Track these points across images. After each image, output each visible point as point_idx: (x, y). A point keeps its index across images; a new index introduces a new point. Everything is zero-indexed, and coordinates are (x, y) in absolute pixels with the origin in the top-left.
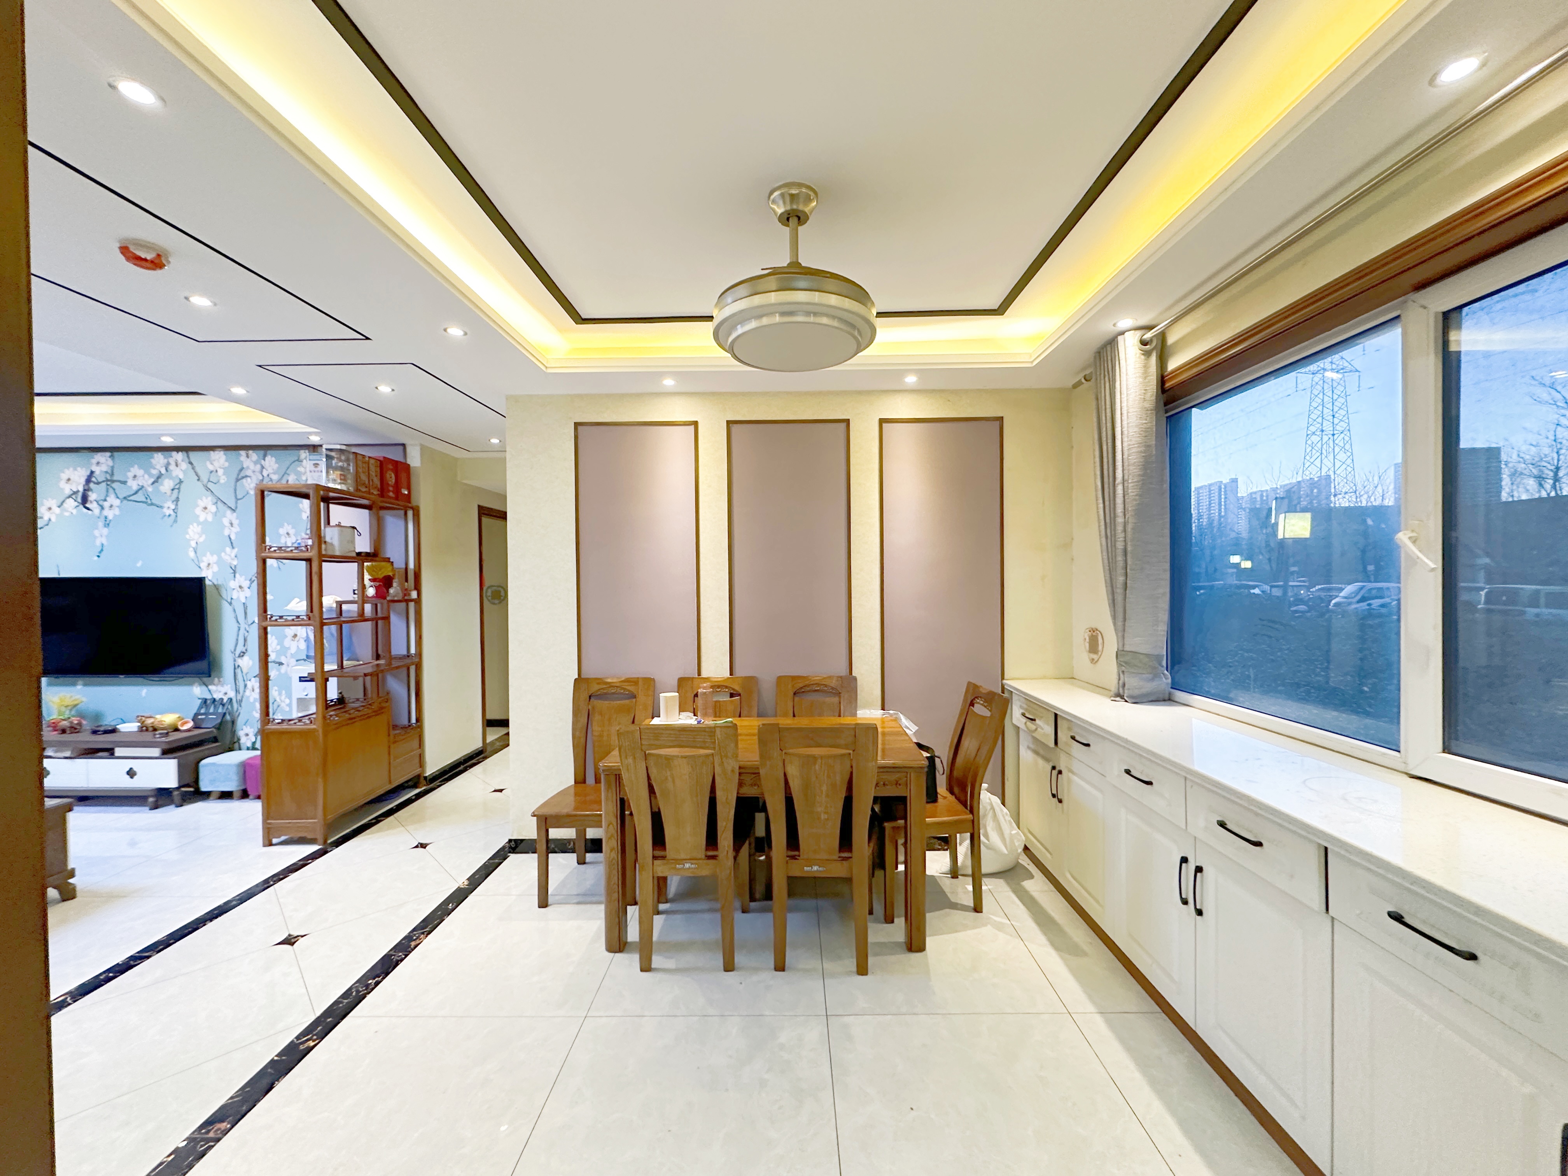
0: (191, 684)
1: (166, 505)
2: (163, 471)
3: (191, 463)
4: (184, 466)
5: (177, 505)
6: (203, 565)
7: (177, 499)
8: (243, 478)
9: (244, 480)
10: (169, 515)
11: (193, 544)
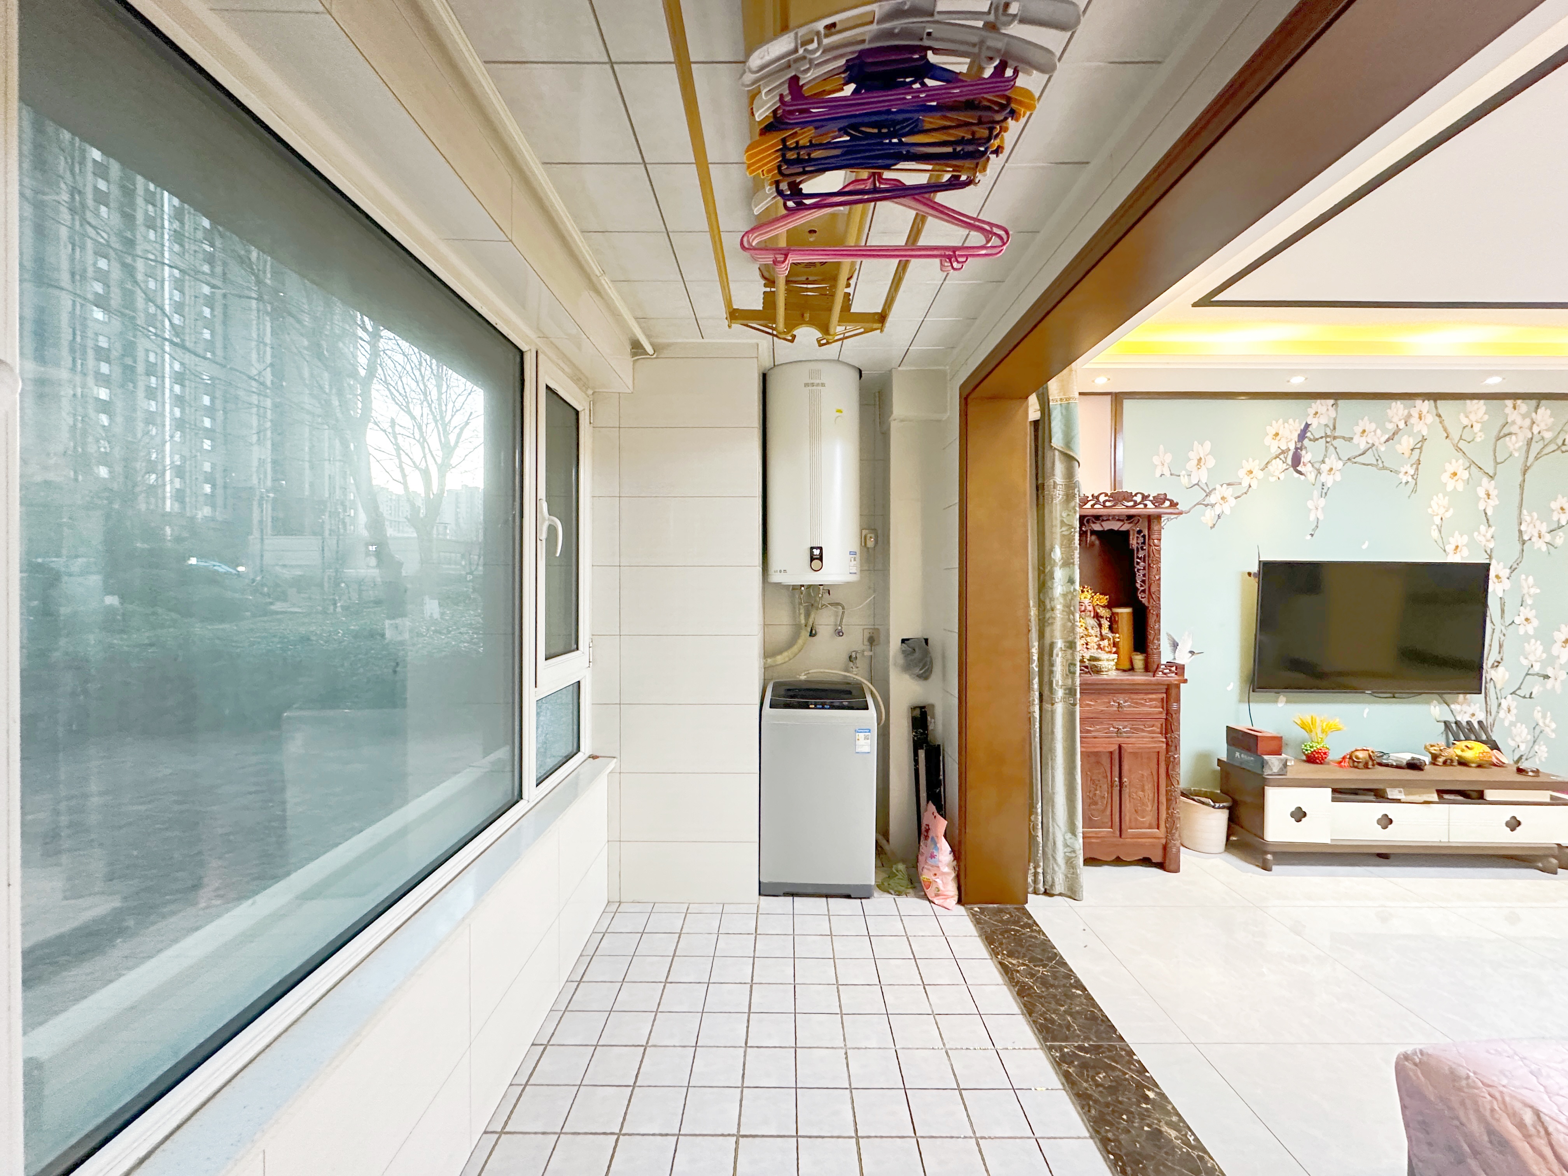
0: (1428, 703)
1: (1403, 470)
2: (1402, 425)
3: (1439, 416)
4: (1430, 418)
5: (1417, 469)
6: (1450, 548)
7: (1419, 462)
8: (1505, 435)
9: (1507, 438)
10: (1407, 483)
11: (1437, 520)
